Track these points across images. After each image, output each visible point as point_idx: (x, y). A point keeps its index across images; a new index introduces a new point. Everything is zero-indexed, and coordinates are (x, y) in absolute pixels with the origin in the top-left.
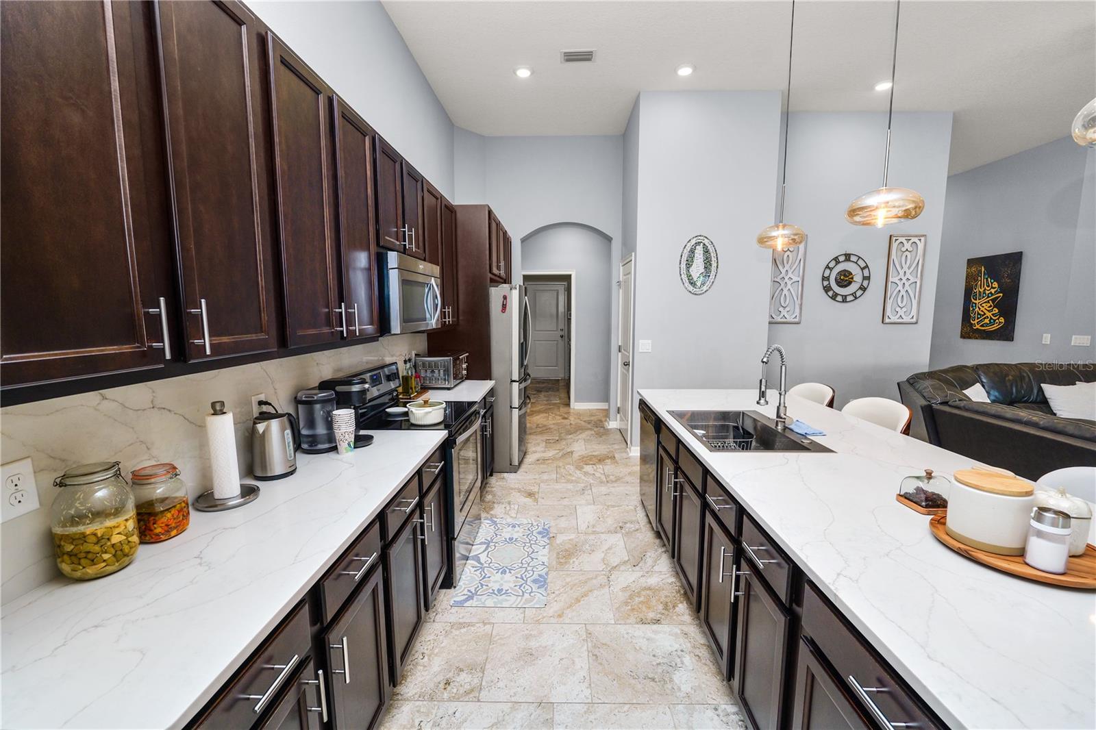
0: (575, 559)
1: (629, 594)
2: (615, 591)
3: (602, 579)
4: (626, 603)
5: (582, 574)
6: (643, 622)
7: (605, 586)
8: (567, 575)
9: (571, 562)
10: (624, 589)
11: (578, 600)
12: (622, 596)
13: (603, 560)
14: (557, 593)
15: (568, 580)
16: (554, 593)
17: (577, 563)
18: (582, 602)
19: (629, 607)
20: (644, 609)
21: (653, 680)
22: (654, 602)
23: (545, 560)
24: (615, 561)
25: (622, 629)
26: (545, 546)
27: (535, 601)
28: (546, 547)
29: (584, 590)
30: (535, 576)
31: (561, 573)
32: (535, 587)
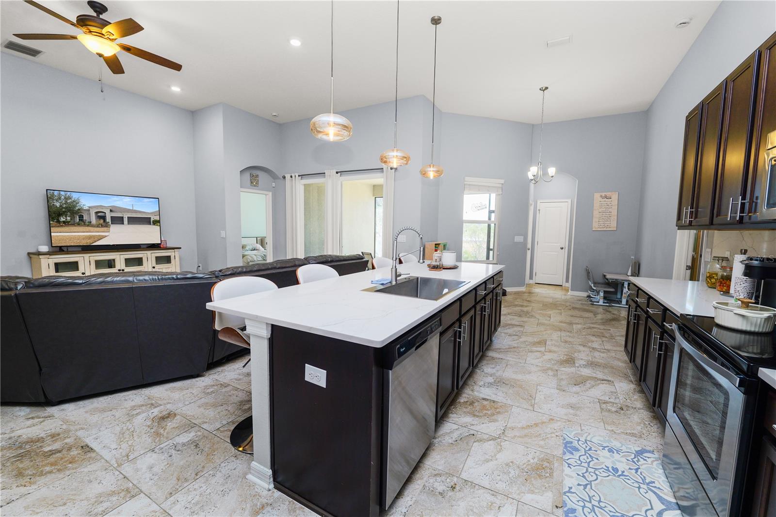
0: (532, 461)
1: (493, 417)
2: (503, 422)
3: (509, 433)
4: (499, 413)
5: (527, 443)
6: (494, 402)
7: (510, 428)
8: (542, 447)
9: (536, 460)
10: (495, 421)
11: (536, 425)
12: (500, 417)
13: (500, 451)
14: (553, 435)
15: (542, 443)
16: (557, 436)
17: (530, 457)
18: (533, 423)
19: (498, 410)
20: (488, 406)
21: (503, 383)
22: (478, 408)
23: (567, 470)
24: (489, 446)
25: (509, 402)
26: (569, 492)
27: (574, 433)
28: (567, 489)
29: (529, 430)
30: (577, 455)
31: (548, 451)
32: (575, 444)
